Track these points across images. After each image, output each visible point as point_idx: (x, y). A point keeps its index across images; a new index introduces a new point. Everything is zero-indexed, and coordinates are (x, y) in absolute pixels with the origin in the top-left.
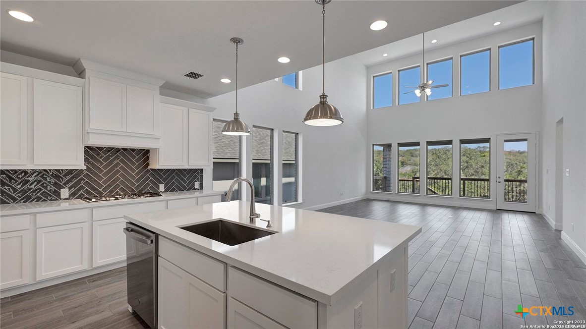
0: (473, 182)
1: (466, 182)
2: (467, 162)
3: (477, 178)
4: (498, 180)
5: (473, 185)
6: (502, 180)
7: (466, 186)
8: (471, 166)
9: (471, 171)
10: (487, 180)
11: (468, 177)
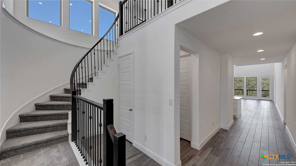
0: (251, 91)
1: (248, 91)
2: (248, 83)
3: (253, 89)
4: (260, 90)
5: (251, 92)
6: (261, 90)
7: (248, 92)
8: (250, 84)
9: (250, 86)
10: (256, 90)
11: (249, 89)
